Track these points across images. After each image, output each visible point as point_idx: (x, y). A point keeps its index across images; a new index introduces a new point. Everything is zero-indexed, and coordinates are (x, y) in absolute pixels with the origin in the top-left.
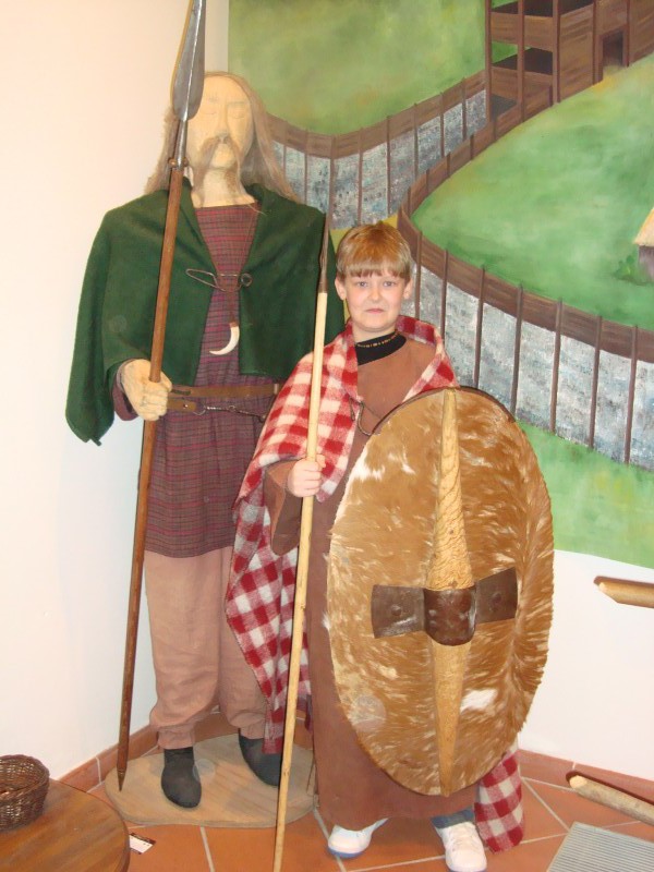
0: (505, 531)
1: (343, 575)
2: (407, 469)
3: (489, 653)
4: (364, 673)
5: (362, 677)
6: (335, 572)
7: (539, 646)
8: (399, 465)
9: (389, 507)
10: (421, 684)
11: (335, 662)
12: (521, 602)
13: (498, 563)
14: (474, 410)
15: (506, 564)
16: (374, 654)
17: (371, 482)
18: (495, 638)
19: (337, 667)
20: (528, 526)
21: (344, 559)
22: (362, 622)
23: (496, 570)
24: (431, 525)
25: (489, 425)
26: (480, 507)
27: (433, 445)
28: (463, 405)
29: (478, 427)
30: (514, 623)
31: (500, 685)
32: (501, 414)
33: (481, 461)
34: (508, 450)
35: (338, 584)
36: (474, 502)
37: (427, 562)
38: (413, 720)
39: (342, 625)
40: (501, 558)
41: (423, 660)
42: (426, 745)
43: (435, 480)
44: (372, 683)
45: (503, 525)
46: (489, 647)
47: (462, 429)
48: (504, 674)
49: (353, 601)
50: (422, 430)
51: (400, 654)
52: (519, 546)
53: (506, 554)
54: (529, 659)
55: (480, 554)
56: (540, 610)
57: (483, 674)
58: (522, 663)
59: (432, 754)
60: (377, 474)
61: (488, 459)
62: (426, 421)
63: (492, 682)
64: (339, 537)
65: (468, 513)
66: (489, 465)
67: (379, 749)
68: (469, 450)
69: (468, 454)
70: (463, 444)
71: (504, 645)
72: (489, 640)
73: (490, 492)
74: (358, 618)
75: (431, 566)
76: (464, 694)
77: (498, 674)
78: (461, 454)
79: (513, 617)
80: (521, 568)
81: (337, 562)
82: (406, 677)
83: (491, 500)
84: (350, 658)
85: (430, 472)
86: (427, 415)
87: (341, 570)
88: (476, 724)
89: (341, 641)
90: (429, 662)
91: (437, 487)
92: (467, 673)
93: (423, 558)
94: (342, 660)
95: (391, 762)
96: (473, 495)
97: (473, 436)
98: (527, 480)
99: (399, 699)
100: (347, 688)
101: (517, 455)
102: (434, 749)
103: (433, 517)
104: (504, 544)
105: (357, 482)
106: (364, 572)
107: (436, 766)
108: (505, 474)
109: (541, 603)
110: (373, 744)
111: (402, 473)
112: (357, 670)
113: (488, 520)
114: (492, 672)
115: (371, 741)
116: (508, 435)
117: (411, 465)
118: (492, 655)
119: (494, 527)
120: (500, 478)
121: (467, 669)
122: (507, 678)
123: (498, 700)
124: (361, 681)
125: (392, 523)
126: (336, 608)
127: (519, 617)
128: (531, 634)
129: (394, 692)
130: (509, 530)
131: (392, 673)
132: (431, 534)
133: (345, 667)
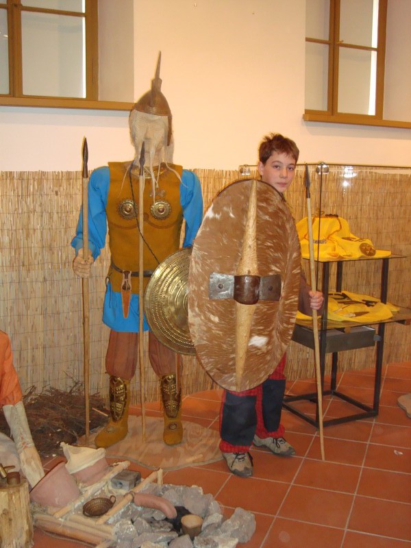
0: (276, 255)
1: (197, 266)
2: (232, 215)
3: (265, 317)
4: (203, 318)
5: (201, 319)
6: (193, 264)
7: (291, 320)
8: (228, 213)
9: (222, 233)
10: (230, 327)
11: (189, 311)
12: (283, 294)
13: (272, 271)
14: (266, 192)
15: (276, 272)
16: (208, 308)
17: (214, 219)
18: (268, 310)
19: (190, 313)
20: (288, 255)
21: (199, 258)
22: (204, 291)
23: (271, 274)
24: (241, 245)
25: (272, 201)
26: (265, 240)
27: (244, 206)
28: (260, 188)
29: (266, 200)
30: (279, 304)
31: (270, 336)
32: (278, 196)
33: (267, 217)
34: (281, 214)
35: (194, 270)
36: (263, 237)
37: (237, 264)
38: (225, 346)
39: (194, 291)
40: (274, 268)
41: (232, 314)
42: (230, 361)
43: (245, 223)
44: (206, 323)
45: (276, 251)
46: (265, 314)
47: (259, 200)
48: (273, 329)
49: (200, 280)
50: (240, 198)
51: (221, 310)
52: (283, 264)
53: (277, 267)
54: (285, 325)
55: (264, 264)
56: (292, 300)
57: (261, 328)
58: (281, 326)
59: (233, 367)
60: (217, 216)
61: (270, 217)
62: (242, 193)
63: (266, 333)
64: (197, 246)
65: (259, 242)
66: (271, 220)
67: (206, 361)
68: (262, 211)
69: (261, 213)
70: (259, 207)
71: (273, 314)
72: (266, 310)
73: (271, 233)
74: (202, 288)
75: (239, 265)
76: (251, 336)
77: (269, 330)
78: (257, 211)
79: (278, 300)
80: (284, 276)
81: (195, 258)
82: (223, 322)
83: (270, 237)
84: (197, 309)
85: (243, 219)
86: (243, 190)
87: (196, 262)
88: (256, 354)
89: (193, 300)
90: (235, 316)
91: (245, 226)
92: (254, 325)
93: (236, 261)
94: (193, 311)
95: (213, 369)
96: (263, 233)
97: (264, 205)
98: (289, 231)
99: (219, 334)
100: (193, 325)
101: (285, 218)
102: (234, 364)
103: (242, 241)
104: (276, 261)
105: (207, 219)
106: (207, 265)
107: (234, 374)
108: (278, 226)
109: (293, 297)
110: (204, 357)
111: (230, 217)
112: (199, 316)
113: (269, 247)
114: (266, 327)
115: (203, 355)
116: (281, 207)
117: (234, 214)
118: (267, 318)
119: (272, 252)
120: (276, 227)
121: (253, 323)
122: (274, 333)
123: (268, 343)
124: (201, 322)
125: (222, 242)
126: (192, 282)
127: (281, 301)
128: (287, 312)
129: (216, 330)
130: (278, 255)
131: (216, 319)
132: (240, 249)
133: (194, 314)
